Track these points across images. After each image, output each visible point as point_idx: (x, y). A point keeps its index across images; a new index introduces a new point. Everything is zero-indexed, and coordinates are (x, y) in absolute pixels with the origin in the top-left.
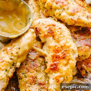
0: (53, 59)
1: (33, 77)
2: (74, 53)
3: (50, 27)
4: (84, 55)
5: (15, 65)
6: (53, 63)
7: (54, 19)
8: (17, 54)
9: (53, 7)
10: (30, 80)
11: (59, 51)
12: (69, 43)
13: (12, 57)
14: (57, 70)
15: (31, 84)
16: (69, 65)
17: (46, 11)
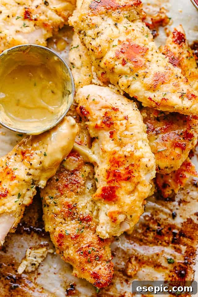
0: (108, 176)
1: (69, 206)
2: (149, 170)
3: (108, 110)
4: (169, 167)
5: (36, 183)
6: (108, 186)
7: (118, 91)
8: (41, 165)
9: (116, 71)
10: (63, 211)
11: (120, 163)
12: (141, 150)
13: (31, 171)
14: (114, 199)
15: (65, 219)
16: (136, 194)
17: (103, 74)
